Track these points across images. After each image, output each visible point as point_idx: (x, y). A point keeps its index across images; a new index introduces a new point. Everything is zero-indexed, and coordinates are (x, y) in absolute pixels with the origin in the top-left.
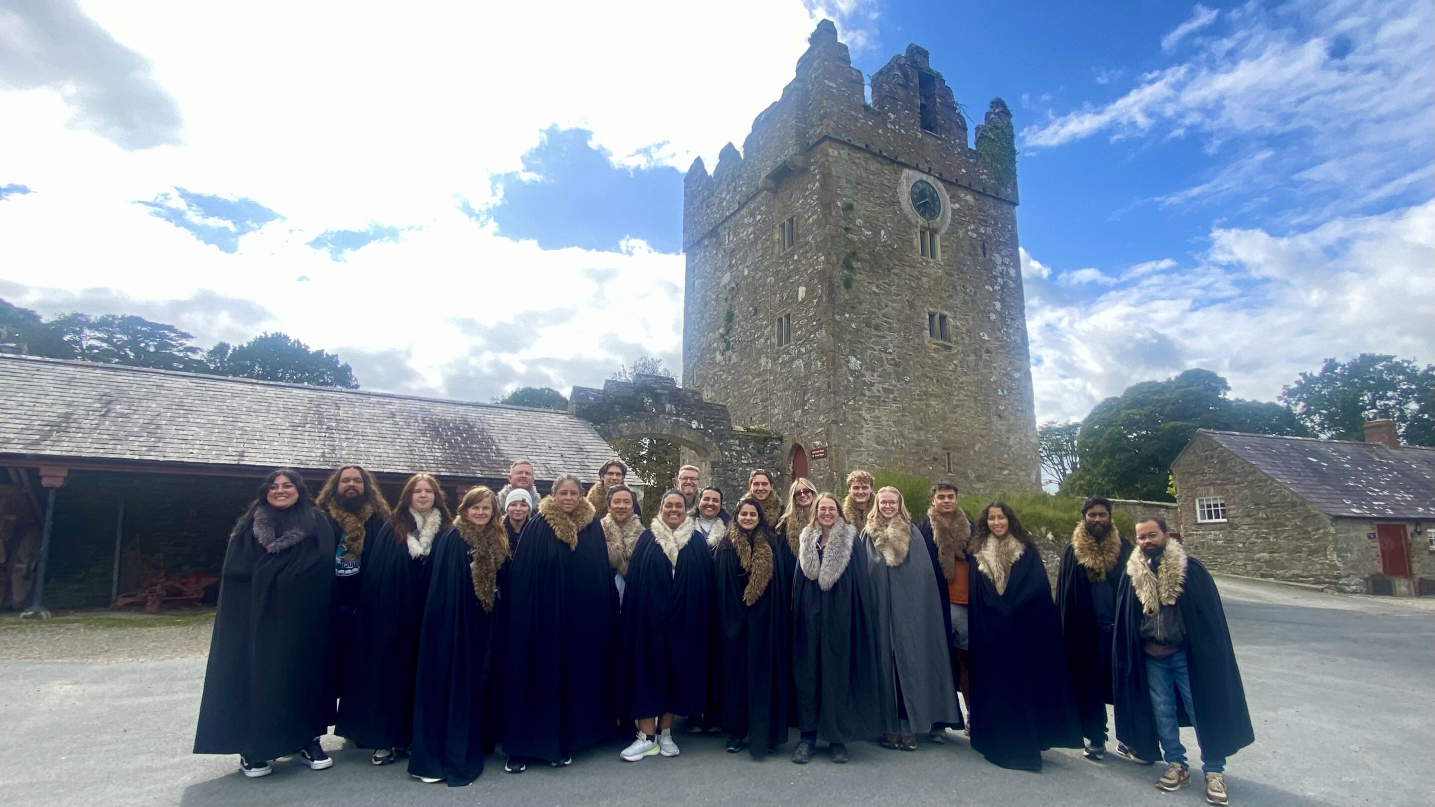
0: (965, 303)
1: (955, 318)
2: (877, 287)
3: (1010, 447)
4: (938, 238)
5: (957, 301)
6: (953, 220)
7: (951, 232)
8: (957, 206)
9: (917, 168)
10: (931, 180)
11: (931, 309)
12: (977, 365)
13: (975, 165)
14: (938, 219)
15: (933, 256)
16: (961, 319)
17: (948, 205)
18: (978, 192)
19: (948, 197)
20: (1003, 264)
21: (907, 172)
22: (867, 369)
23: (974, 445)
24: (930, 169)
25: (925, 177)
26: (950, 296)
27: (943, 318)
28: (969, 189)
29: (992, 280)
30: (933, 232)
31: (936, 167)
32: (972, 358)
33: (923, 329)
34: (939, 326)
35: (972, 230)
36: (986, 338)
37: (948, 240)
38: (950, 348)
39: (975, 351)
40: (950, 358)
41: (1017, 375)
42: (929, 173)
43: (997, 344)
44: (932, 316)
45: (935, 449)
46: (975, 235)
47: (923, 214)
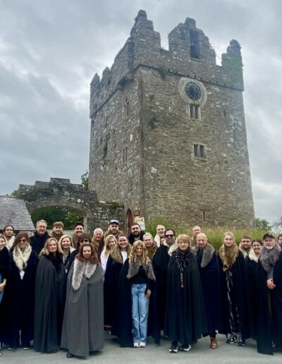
0: (214, 139)
1: (208, 147)
2: (166, 133)
3: (238, 208)
4: (199, 109)
5: (209, 138)
6: (208, 100)
7: (207, 105)
8: (210, 93)
9: (188, 76)
10: (195, 81)
11: (195, 143)
12: (220, 168)
13: (220, 73)
14: (199, 100)
15: (197, 117)
16: (212, 147)
17: (205, 93)
18: (222, 86)
19: (205, 89)
20: (235, 119)
21: (183, 79)
22: (160, 173)
23: (218, 208)
24: (195, 77)
25: (193, 81)
26: (206, 136)
27: (202, 147)
28: (217, 85)
29: (229, 127)
30: (197, 106)
31: (198, 75)
32: (217, 165)
33: (190, 153)
34: (199, 151)
35: (218, 104)
36: (225, 156)
37: (205, 109)
38: (205, 161)
39: (219, 163)
40: (205, 166)
41: (242, 173)
42: (195, 78)
43: (231, 158)
44: (196, 146)
45: (196, 210)
46: (219, 107)
47: (191, 98)
